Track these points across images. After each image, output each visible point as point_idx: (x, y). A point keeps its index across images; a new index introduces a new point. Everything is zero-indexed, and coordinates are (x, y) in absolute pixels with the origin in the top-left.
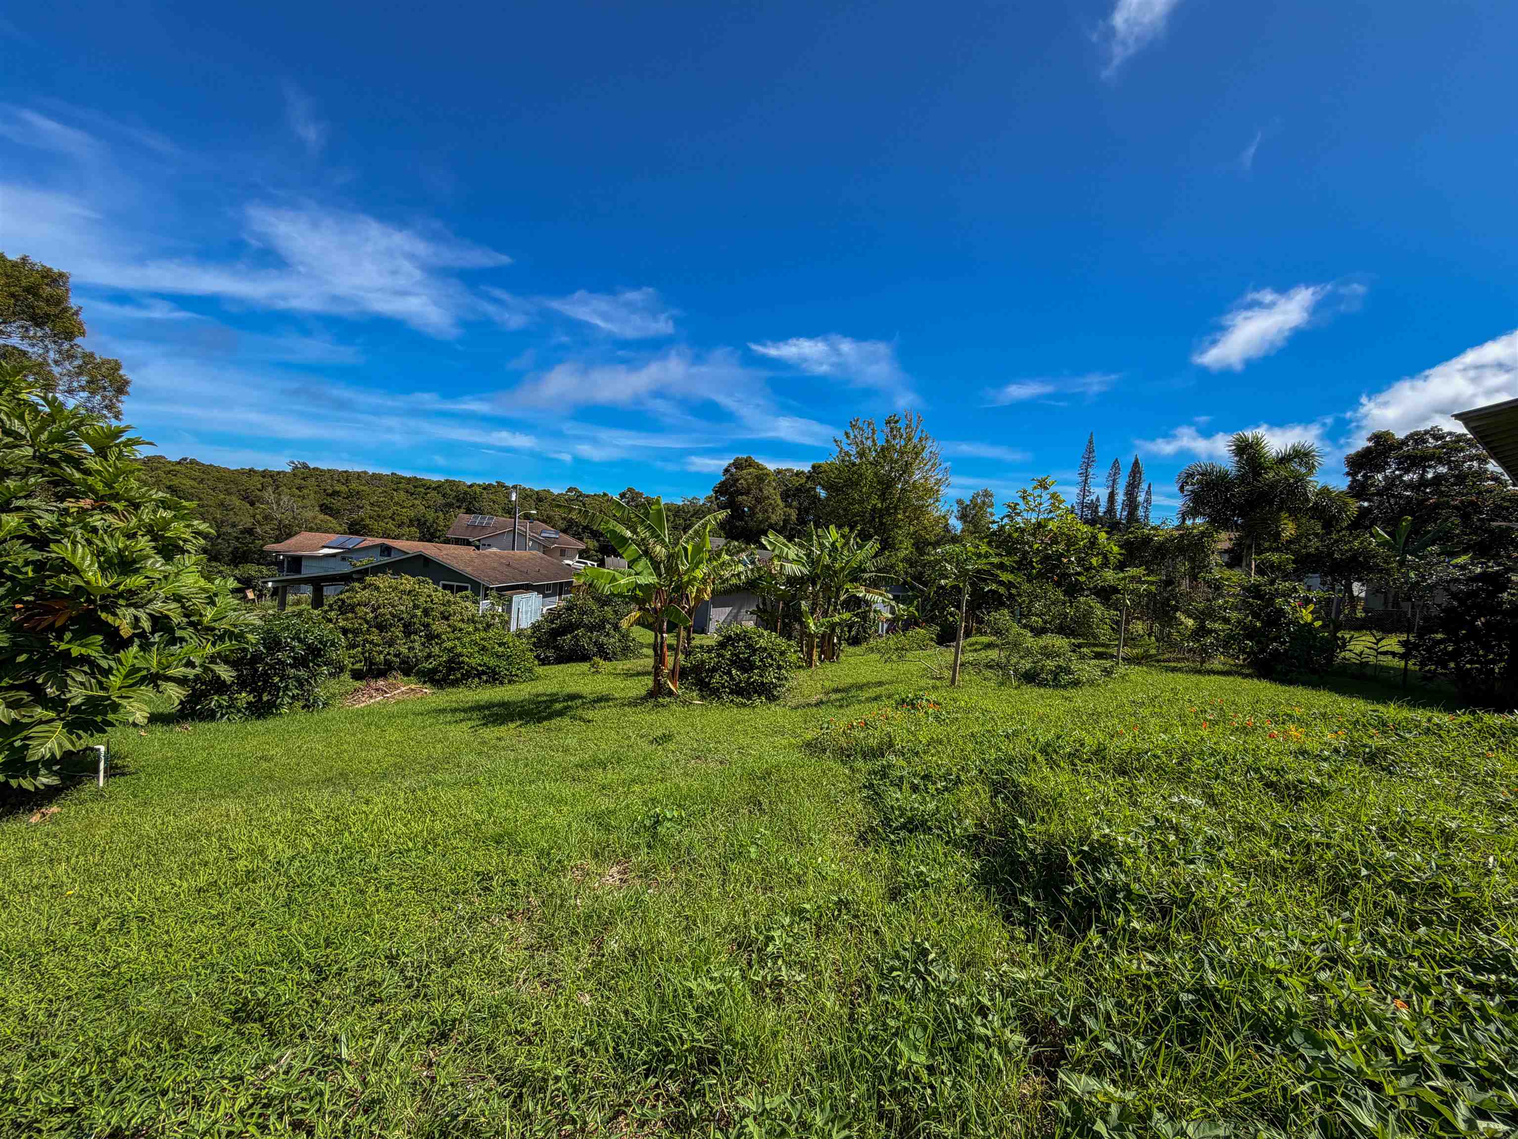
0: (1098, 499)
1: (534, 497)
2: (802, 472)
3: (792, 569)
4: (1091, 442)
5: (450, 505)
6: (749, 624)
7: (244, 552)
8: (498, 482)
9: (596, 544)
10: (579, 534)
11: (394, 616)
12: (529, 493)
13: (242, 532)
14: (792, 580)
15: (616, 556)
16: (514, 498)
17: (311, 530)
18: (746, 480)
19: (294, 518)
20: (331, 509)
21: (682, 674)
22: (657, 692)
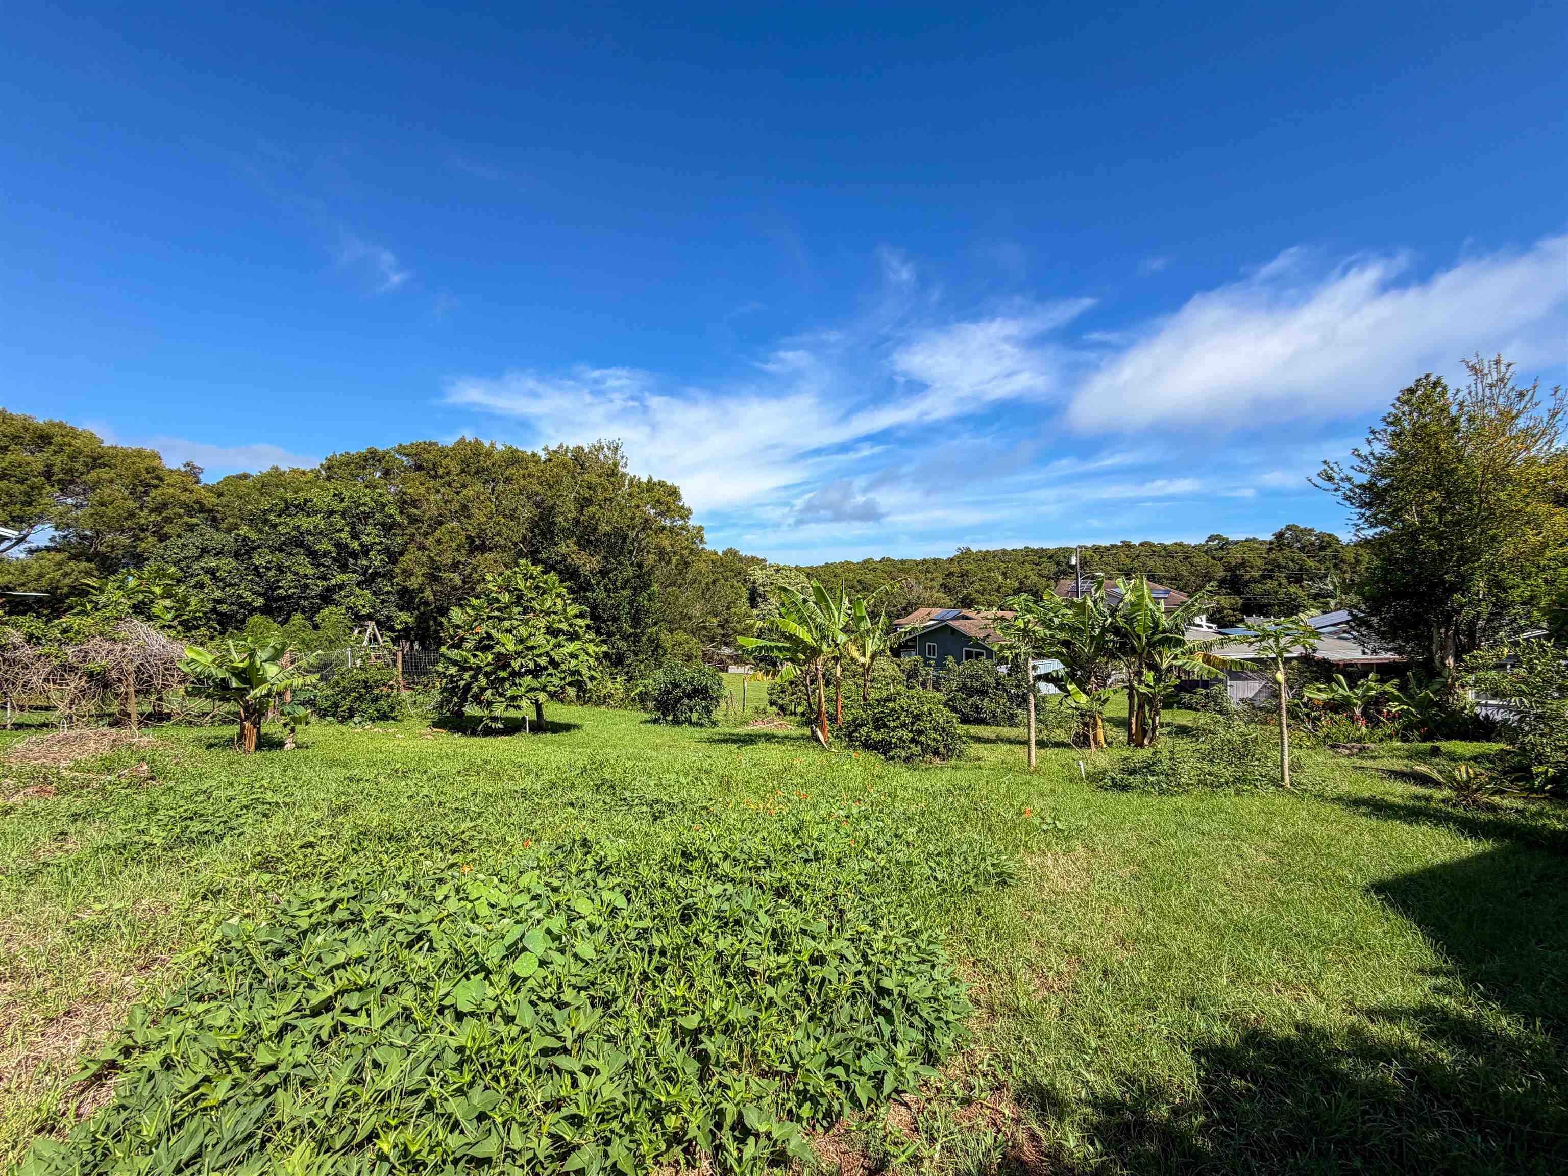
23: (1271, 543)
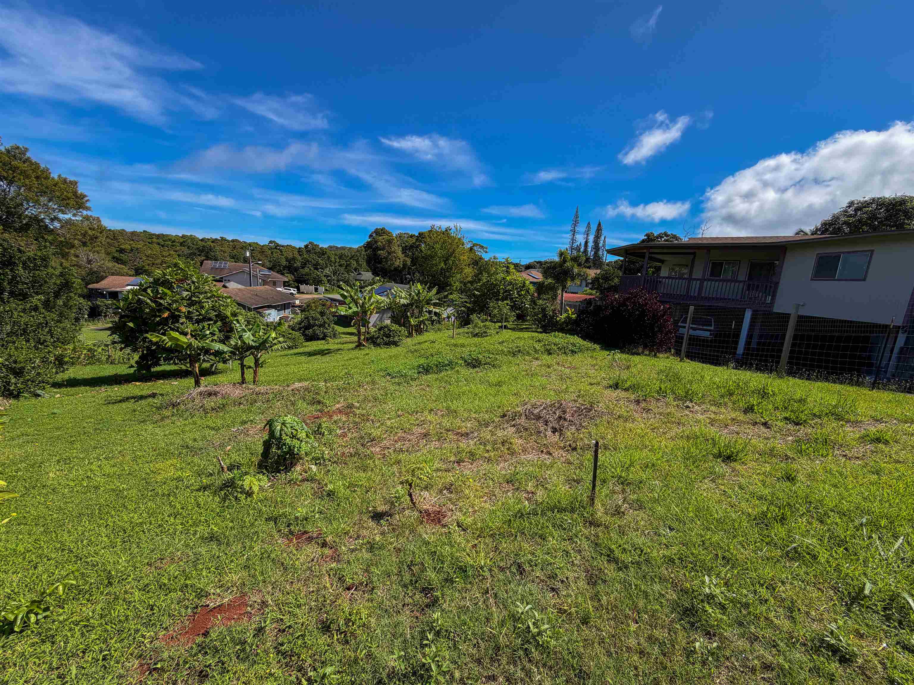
0: (580, 244)
2: (414, 235)
3: (403, 301)
4: (577, 212)
6: (388, 322)
8: (222, 238)
9: (293, 277)
10: (281, 271)
14: (404, 305)
15: (307, 284)
16: (248, 255)
17: (113, 274)
18: (382, 243)
19: (100, 267)
20: (120, 260)
21: (367, 340)
22: (359, 345)
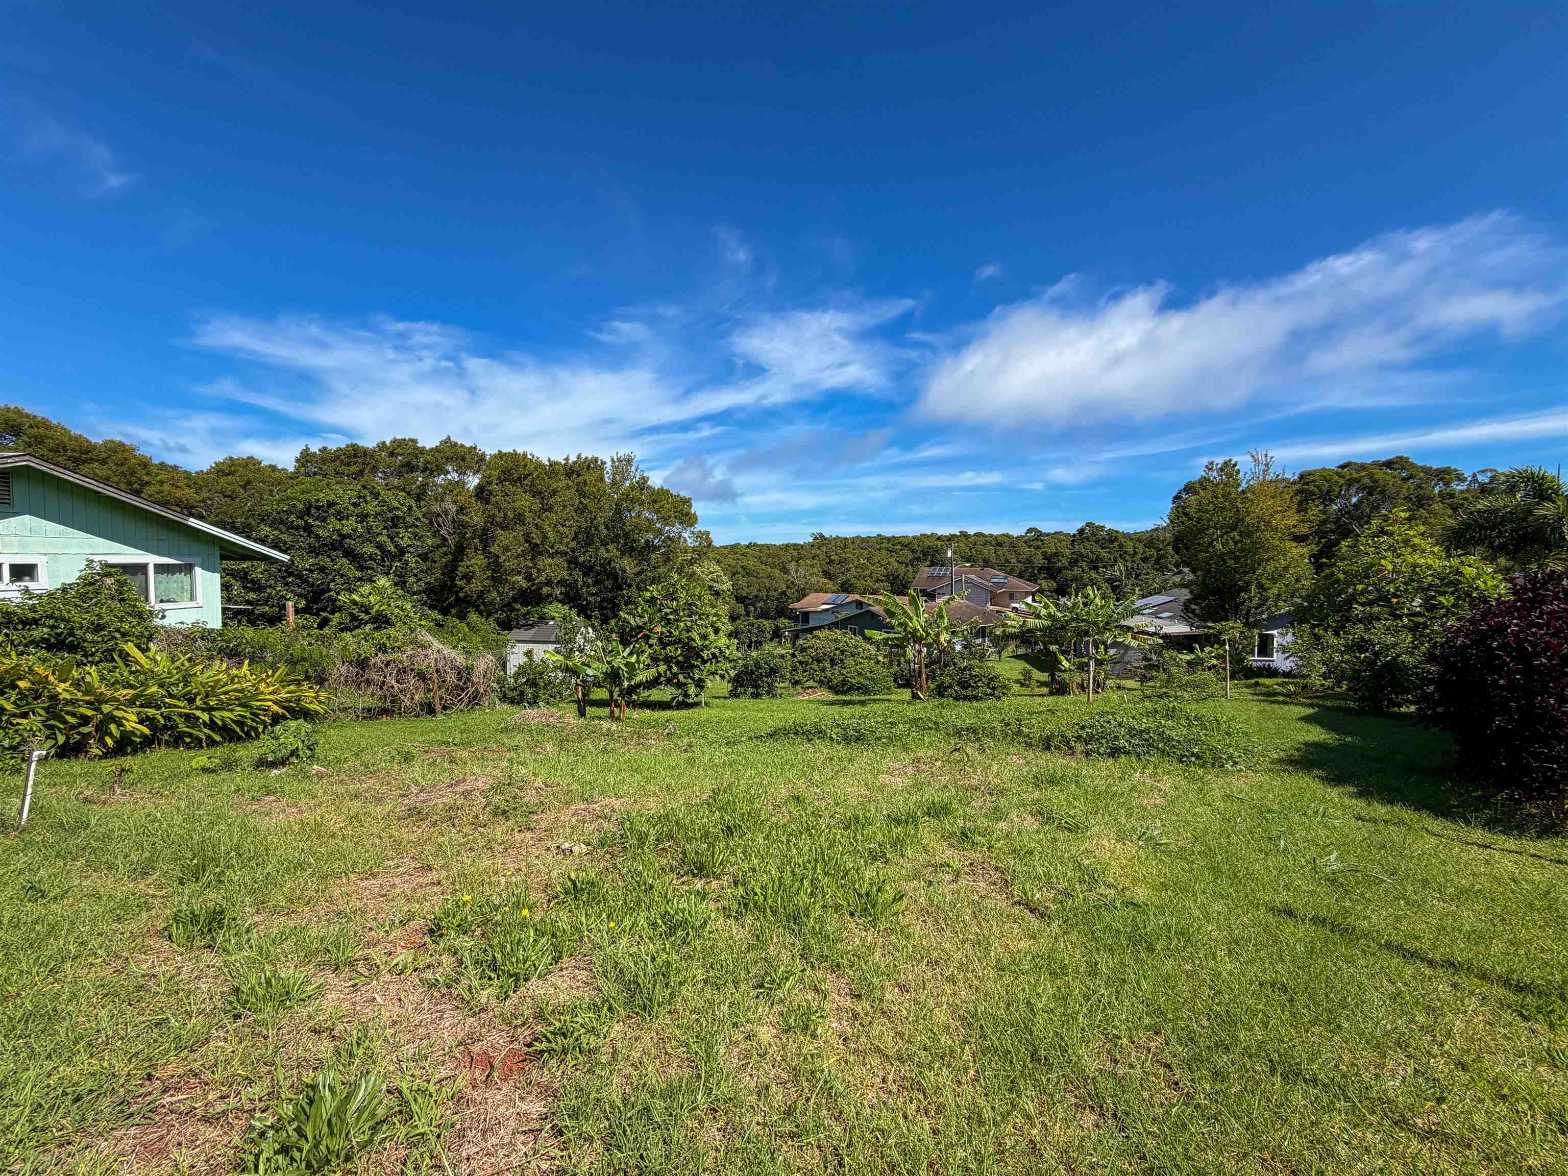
1: (994, 542)
5: (918, 559)
7: (782, 608)
9: (1053, 584)
10: (1033, 575)
11: (825, 655)
12: (988, 539)
13: (780, 594)
19: (806, 583)
23: (1074, 536)
